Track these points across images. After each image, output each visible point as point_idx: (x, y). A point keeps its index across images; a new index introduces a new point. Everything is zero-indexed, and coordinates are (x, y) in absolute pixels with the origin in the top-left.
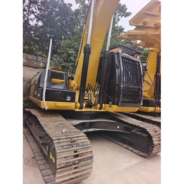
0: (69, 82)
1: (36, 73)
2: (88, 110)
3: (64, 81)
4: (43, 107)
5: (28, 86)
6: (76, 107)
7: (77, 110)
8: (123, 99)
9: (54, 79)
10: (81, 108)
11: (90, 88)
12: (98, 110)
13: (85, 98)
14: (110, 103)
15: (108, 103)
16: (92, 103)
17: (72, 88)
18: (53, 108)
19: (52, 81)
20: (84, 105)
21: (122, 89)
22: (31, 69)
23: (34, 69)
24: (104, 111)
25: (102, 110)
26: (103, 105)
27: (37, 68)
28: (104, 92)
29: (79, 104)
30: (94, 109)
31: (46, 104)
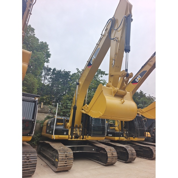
0: (66, 124)
1: (46, 117)
2: (76, 139)
3: (63, 124)
4: (53, 138)
5: (41, 126)
6: (69, 138)
7: (70, 139)
8: (94, 132)
9: (58, 123)
10: (72, 138)
11: (77, 127)
12: (81, 139)
13: (74, 132)
14: (88, 135)
15: (87, 135)
16: (78, 135)
17: (68, 127)
18: (57, 138)
19: (57, 124)
20: (73, 136)
21: (92, 127)
22: (44, 114)
23: (45, 114)
24: (85, 140)
25: (84, 139)
26: (85, 136)
27: (47, 113)
28: (84, 129)
29: (70, 136)
30: (79, 139)
31: (54, 137)
